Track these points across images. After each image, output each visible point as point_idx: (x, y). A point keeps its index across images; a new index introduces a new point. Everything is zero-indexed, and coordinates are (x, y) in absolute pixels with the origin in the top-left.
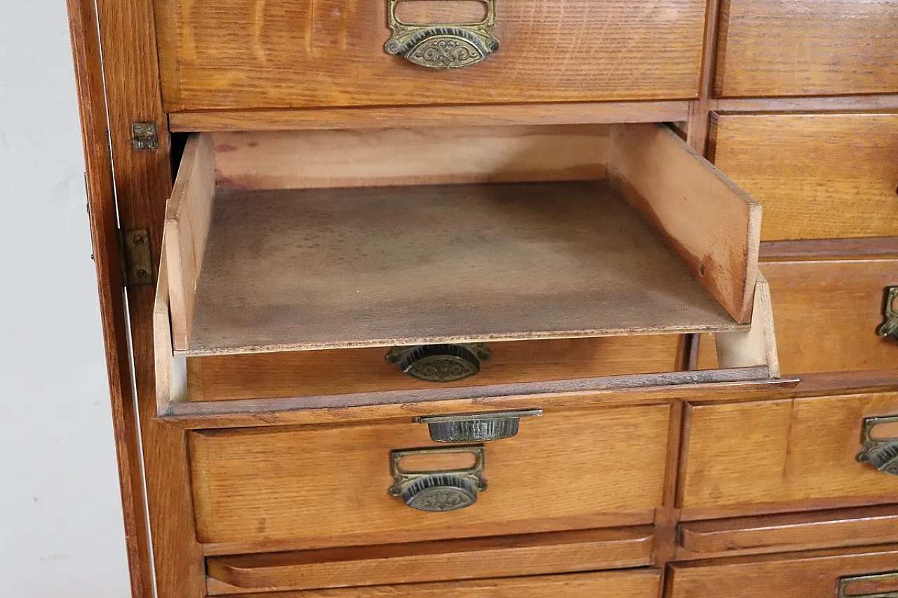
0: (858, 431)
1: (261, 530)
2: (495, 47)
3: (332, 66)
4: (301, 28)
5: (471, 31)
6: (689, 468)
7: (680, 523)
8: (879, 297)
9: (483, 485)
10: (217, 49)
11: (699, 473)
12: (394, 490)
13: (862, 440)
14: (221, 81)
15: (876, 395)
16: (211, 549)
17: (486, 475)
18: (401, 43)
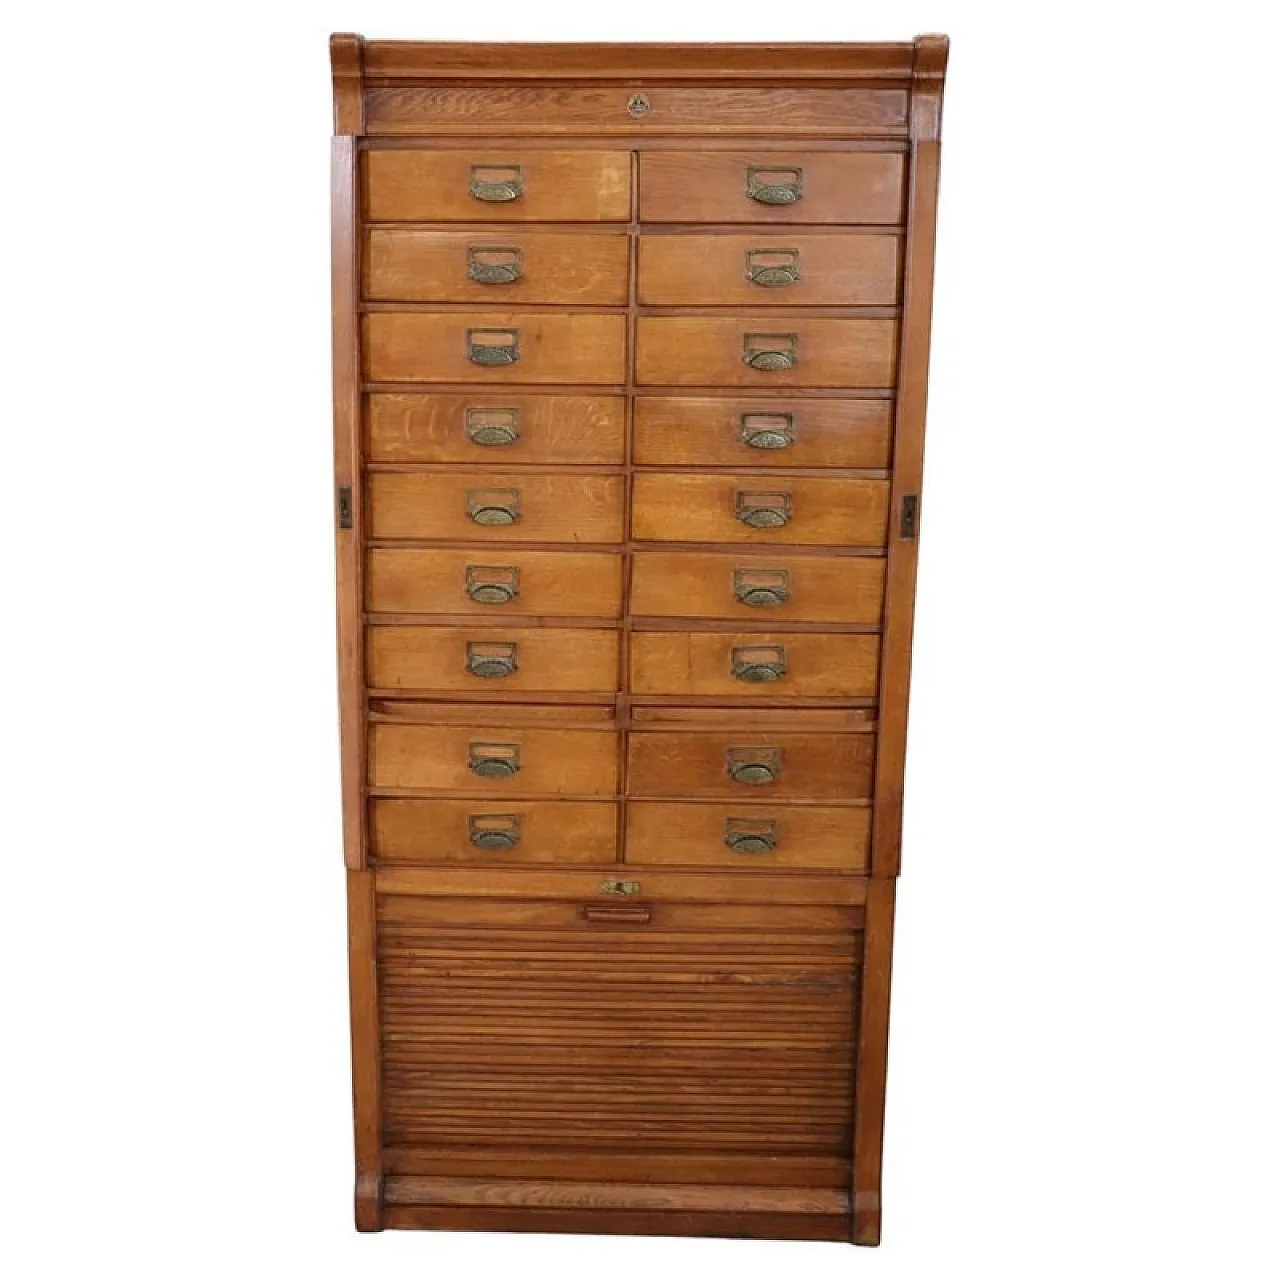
0: (730, 656)
1: (399, 682)
2: (518, 436)
3: (441, 443)
4: (427, 424)
5: (507, 428)
6: (633, 671)
7: (633, 706)
8: (732, 574)
9: (516, 668)
10: (390, 434)
11: (638, 672)
12: (469, 667)
13: (733, 660)
14: (389, 448)
15: (740, 635)
16: (373, 693)
17: (518, 663)
18: (473, 432)
